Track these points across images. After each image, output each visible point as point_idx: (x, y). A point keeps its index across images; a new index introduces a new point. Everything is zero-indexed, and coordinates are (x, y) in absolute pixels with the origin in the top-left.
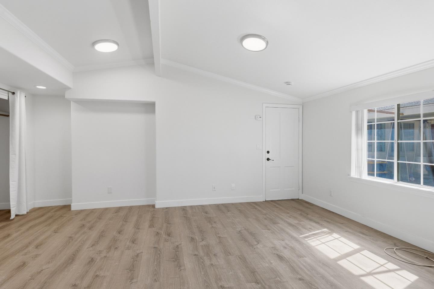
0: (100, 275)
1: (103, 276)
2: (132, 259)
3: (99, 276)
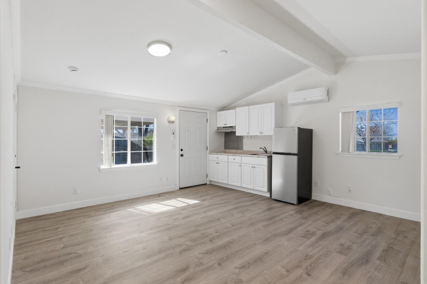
0: (285, 270)
1: (284, 268)
2: (250, 267)
3: (287, 270)
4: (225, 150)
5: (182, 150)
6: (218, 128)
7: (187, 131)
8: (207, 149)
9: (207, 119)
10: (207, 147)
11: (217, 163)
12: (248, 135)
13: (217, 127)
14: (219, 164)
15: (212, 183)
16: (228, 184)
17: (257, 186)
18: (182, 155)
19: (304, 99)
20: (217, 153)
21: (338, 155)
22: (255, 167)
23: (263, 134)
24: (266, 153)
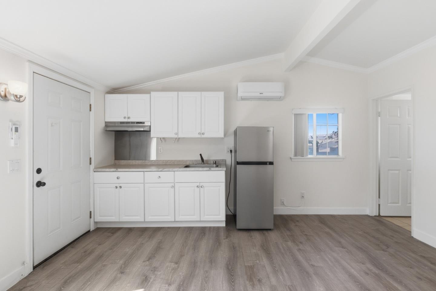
4: (116, 161)
5: (39, 171)
6: (107, 124)
7: (52, 126)
8: (90, 164)
9: (90, 105)
10: (90, 158)
11: (116, 187)
12: (176, 136)
13: (106, 122)
14: (122, 188)
15: (99, 226)
16: (145, 222)
17: (207, 215)
18: (40, 184)
19: (260, 94)
20: (118, 169)
21: (292, 160)
22: (204, 186)
23: (205, 136)
24: (203, 162)
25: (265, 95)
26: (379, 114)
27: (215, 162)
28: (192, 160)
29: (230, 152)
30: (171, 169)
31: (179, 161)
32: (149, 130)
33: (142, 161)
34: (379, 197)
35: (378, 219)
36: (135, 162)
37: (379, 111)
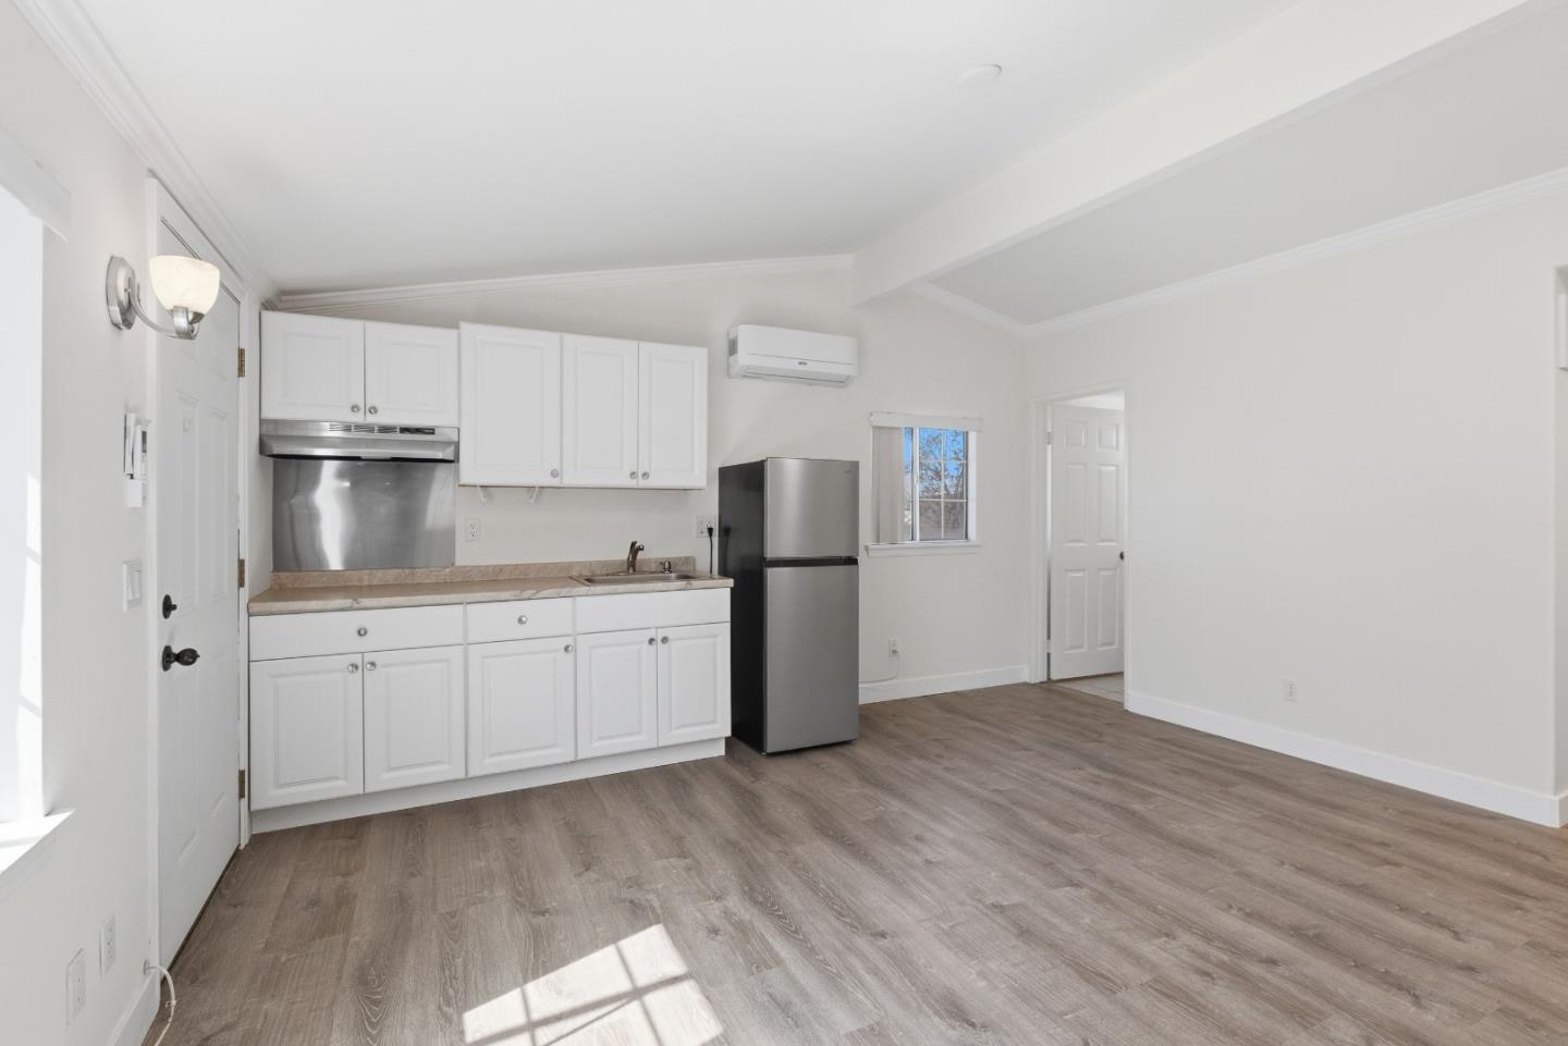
4: (282, 574)
5: (168, 608)
6: (270, 430)
8: (241, 584)
9: (241, 353)
10: (242, 563)
11: (355, 668)
12: (555, 482)
13: (264, 422)
16: (467, 781)
17: (679, 727)
18: (176, 658)
19: (801, 363)
20: (359, 600)
21: (871, 554)
22: (670, 636)
23: (651, 482)
24: (633, 568)
25: (812, 368)
26: (1049, 438)
27: (670, 567)
28: (590, 563)
29: (706, 534)
30: (564, 591)
31: (545, 566)
32: (452, 458)
33: (401, 571)
34: (1049, 637)
35: (1049, 685)
36: (370, 574)
37: (1050, 430)
